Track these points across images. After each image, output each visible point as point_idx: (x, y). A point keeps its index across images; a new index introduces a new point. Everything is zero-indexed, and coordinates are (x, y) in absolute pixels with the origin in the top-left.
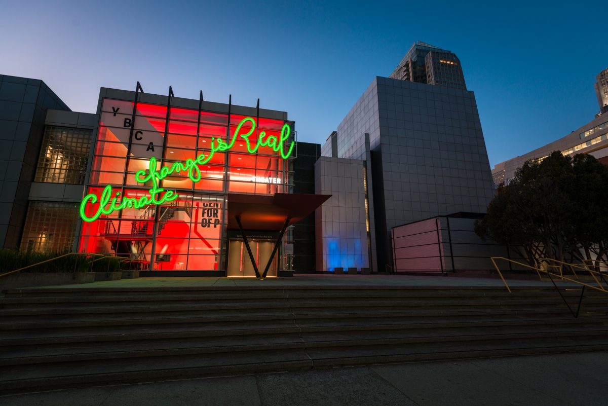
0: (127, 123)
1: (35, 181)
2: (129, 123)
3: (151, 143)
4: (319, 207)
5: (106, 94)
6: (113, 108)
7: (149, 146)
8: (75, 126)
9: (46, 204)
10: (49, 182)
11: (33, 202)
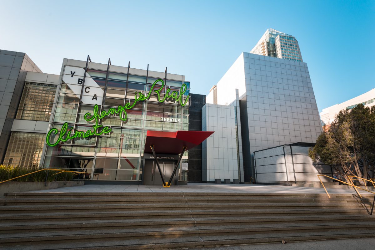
0: (80, 81)
1: (16, 118)
3: (95, 95)
4: (205, 140)
6: (71, 72)
7: (94, 97)
8: (45, 83)
9: (22, 134)
10: (25, 119)
11: (14, 132)
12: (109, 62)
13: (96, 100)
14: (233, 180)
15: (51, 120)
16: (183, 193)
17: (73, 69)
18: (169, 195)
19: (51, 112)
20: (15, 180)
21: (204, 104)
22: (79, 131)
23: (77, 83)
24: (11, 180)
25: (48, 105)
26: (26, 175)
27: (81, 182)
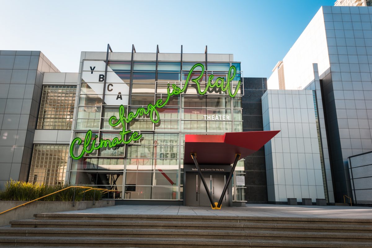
0: (102, 78)
1: (37, 128)
2: (103, 78)
3: (120, 93)
4: (269, 142)
5: (86, 57)
6: (91, 67)
7: (118, 96)
8: (63, 84)
9: (45, 147)
10: (47, 129)
11: (37, 145)
12: (134, 49)
13: (121, 99)
14: (317, 199)
15: (73, 128)
16: (238, 217)
17: (93, 64)
18: (219, 219)
19: (72, 118)
20: (42, 200)
21: (265, 91)
22: (104, 140)
23: (98, 81)
24: (39, 200)
25: (69, 110)
26: (53, 194)
27: (112, 201)
